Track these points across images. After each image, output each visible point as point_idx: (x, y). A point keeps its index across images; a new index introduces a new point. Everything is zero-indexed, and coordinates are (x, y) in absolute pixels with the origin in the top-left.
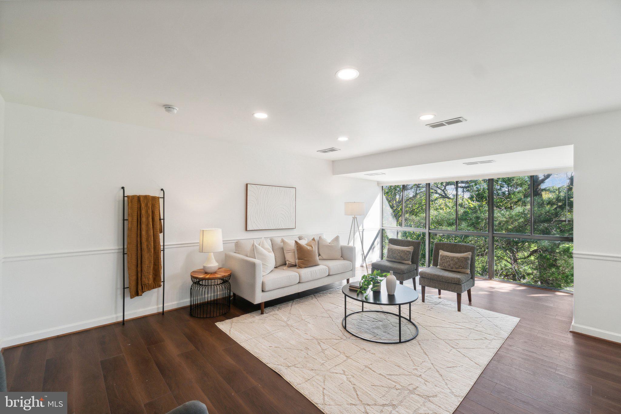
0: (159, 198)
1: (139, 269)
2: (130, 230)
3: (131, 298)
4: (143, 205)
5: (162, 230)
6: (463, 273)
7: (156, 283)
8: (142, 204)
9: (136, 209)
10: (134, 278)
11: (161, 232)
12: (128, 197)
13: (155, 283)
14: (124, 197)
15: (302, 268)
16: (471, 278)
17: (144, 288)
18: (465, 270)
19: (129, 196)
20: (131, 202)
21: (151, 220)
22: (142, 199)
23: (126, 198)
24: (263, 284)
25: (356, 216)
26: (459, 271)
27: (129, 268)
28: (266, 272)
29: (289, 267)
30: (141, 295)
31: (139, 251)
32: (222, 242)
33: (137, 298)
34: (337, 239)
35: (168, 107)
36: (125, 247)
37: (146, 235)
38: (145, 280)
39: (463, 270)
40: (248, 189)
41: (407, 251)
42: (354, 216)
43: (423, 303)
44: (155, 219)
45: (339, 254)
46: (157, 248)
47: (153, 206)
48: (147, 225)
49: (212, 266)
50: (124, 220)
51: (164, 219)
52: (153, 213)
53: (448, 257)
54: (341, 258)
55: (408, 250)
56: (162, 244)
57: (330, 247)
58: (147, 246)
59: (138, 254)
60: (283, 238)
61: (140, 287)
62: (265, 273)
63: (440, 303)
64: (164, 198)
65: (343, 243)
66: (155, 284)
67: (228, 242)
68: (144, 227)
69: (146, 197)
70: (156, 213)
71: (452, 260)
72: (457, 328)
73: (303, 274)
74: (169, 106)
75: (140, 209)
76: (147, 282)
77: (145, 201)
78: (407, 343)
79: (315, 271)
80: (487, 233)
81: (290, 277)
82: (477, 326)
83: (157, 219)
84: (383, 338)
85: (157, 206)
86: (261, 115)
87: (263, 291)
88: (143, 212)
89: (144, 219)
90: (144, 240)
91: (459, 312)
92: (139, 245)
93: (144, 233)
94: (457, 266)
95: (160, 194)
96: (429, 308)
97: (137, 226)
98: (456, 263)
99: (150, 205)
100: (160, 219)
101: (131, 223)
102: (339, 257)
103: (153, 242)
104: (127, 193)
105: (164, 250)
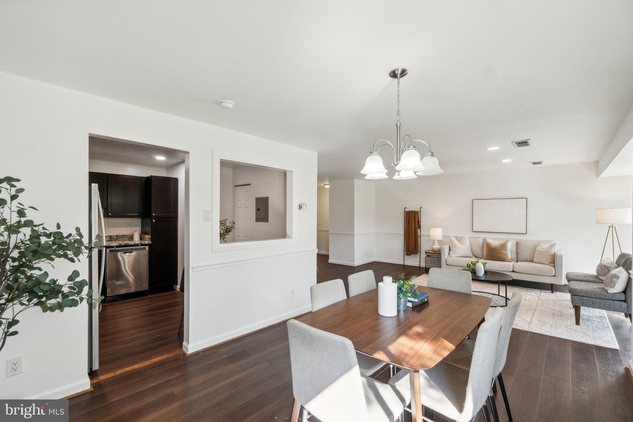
0: (418, 212)
1: (409, 244)
2: (406, 226)
3: (406, 255)
4: (411, 215)
5: (420, 227)
7: (416, 251)
9: (408, 217)
10: (408, 247)
14: (405, 212)
17: (411, 252)
20: (407, 213)
21: (413, 221)
22: (410, 212)
24: (446, 260)
25: (614, 225)
30: (410, 255)
31: (409, 235)
33: (408, 256)
36: (405, 233)
37: (412, 229)
38: (411, 249)
40: (473, 203)
42: (610, 225)
44: (416, 221)
46: (417, 235)
47: (415, 215)
48: (412, 224)
49: (436, 247)
51: (420, 222)
54: (552, 264)
56: (419, 234)
58: (412, 234)
59: (408, 237)
61: (409, 252)
64: (420, 212)
68: (410, 225)
69: (412, 211)
70: (416, 219)
77: (412, 213)
85: (417, 216)
87: (447, 264)
88: (410, 218)
89: (410, 222)
90: (410, 231)
92: (409, 233)
93: (410, 228)
95: (419, 210)
97: (408, 224)
99: (413, 215)
100: (418, 222)
101: (406, 223)
102: (547, 263)
103: (414, 232)
104: (406, 210)
105: (420, 237)
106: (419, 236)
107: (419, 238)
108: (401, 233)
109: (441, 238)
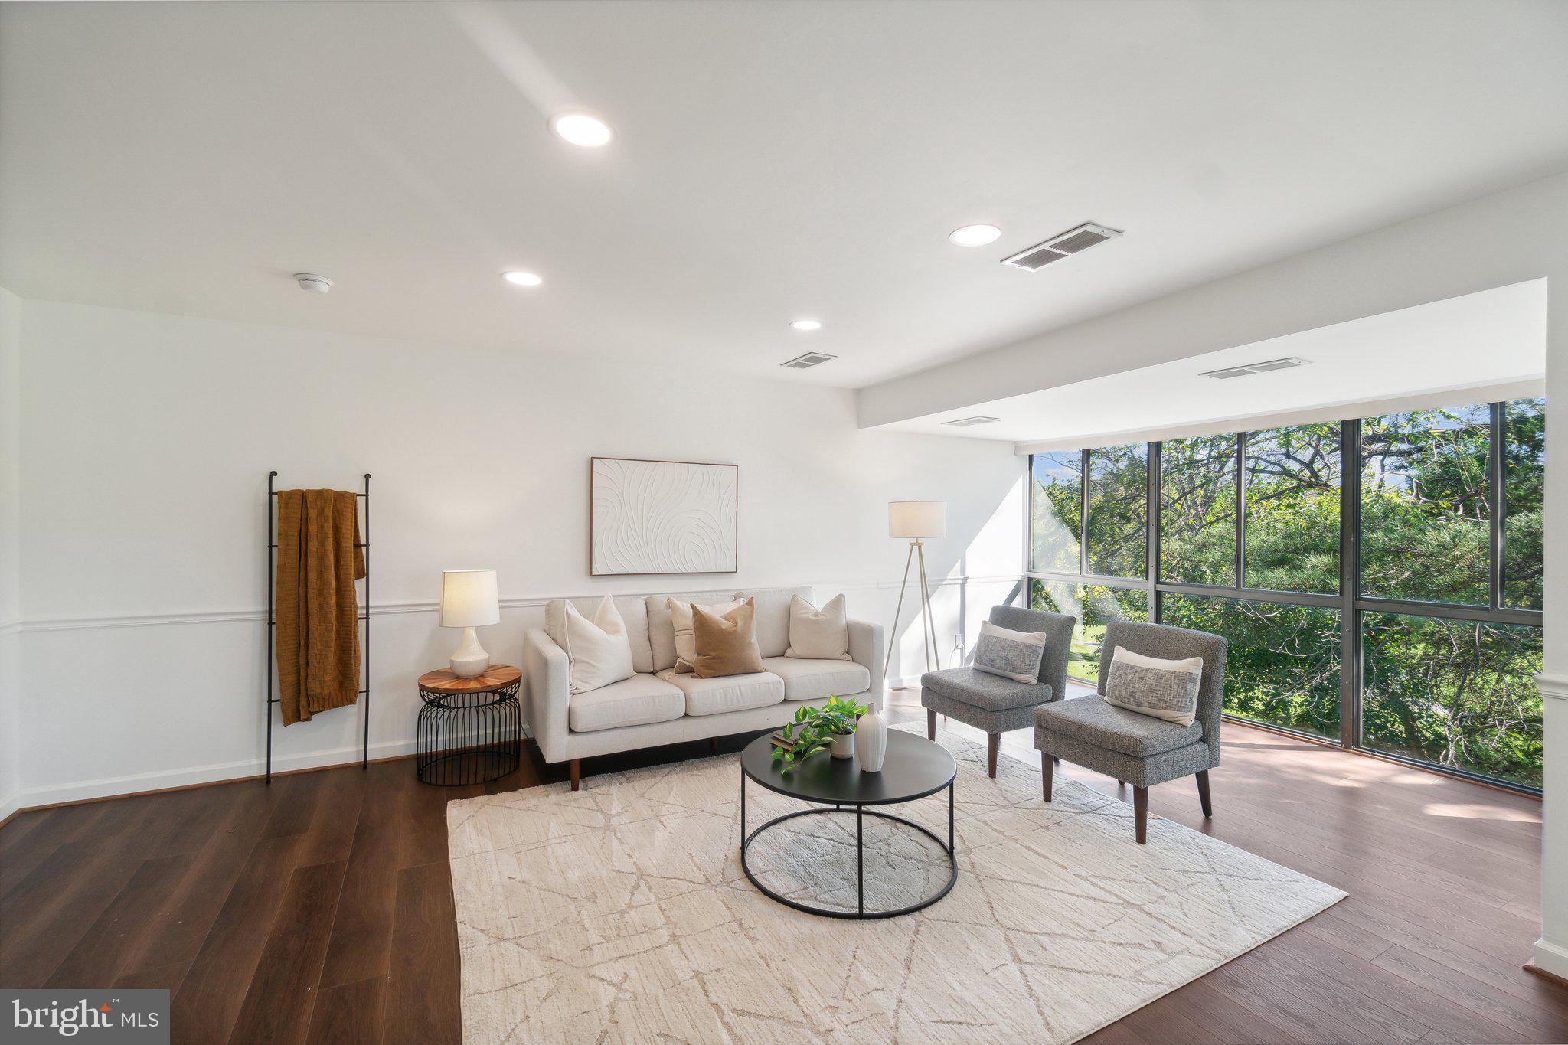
0: (354, 496)
1: (302, 661)
2: (281, 568)
3: (286, 724)
4: (313, 513)
5: (363, 572)
6: (1171, 722)
7: (344, 693)
8: (311, 511)
9: (298, 521)
10: (291, 678)
11: (359, 576)
12: (279, 493)
13: (342, 694)
14: (271, 493)
15: (701, 677)
16: (1202, 740)
17: (311, 702)
18: (1176, 714)
19: (282, 492)
20: (286, 504)
21: (330, 544)
22: (310, 498)
23: (275, 498)
24: (570, 713)
25: (920, 541)
26: (1159, 715)
27: (278, 656)
28: (590, 684)
29: (679, 674)
30: (309, 719)
31: (302, 617)
32: (496, 605)
33: (296, 726)
34: (837, 603)
35: (305, 279)
36: (274, 608)
37: (319, 582)
38: (315, 687)
39: (1168, 714)
40: (594, 470)
41: (1025, 645)
42: (914, 541)
43: (1046, 805)
44: (344, 545)
45: (838, 645)
46: (348, 613)
47: (338, 515)
48: (322, 559)
49: (471, 660)
50: (271, 546)
51: (367, 545)
52: (337, 531)
53: (1132, 667)
54: (846, 656)
55: (1028, 642)
56: (360, 602)
57: (815, 624)
58: (321, 606)
59: (301, 625)
60: (671, 596)
61: (303, 702)
62: (588, 686)
63: (1099, 809)
64: (367, 495)
65: (854, 613)
66: (342, 697)
67: (513, 604)
68: (313, 562)
69: (321, 495)
70: (344, 531)
71: (1142, 679)
72: (1087, 898)
73: (697, 694)
74: (303, 277)
75: (305, 521)
76: (318, 691)
77: (319, 503)
78: (884, 924)
79: (740, 689)
80: (1336, 598)
81: (657, 701)
82: (1163, 897)
83: (348, 543)
84: (826, 897)
85: (350, 515)
86: (523, 279)
87: (571, 731)
88: (313, 528)
89: (313, 546)
90: (312, 593)
91: (1139, 846)
92: (302, 605)
93: (313, 577)
94: (1153, 700)
95: (357, 487)
96: (1045, 823)
97: (300, 561)
98: (1151, 690)
99: (329, 512)
100: (357, 546)
101: (285, 553)
102: (838, 654)
103: (334, 597)
104: (279, 485)
105: (367, 618)
106: (361, 612)
107: (362, 624)
108: (243, 610)
109: (491, 616)
